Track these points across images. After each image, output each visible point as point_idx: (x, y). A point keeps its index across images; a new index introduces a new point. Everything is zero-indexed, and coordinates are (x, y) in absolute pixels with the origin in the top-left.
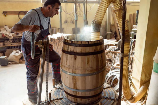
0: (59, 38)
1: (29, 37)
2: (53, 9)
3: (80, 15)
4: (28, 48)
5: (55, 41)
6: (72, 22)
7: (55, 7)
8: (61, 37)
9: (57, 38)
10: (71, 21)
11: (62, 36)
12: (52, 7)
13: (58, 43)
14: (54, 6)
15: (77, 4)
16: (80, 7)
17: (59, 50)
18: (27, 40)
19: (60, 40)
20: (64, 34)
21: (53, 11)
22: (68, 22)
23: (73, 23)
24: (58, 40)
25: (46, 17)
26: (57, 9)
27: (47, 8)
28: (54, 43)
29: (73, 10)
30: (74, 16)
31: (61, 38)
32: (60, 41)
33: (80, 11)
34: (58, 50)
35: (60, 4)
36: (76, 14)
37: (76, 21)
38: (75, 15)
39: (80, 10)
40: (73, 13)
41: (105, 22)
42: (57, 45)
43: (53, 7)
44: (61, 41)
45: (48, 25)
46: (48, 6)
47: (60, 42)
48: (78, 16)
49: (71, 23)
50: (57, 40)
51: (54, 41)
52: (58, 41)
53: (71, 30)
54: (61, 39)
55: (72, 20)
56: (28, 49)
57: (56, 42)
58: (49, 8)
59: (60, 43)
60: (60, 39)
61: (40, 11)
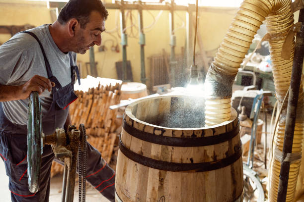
0: (93, 89)
1: (18, 112)
2: (85, 31)
3: (131, 35)
4: (16, 145)
5: (84, 96)
6: (114, 49)
7: (90, 26)
8: (97, 86)
9: (87, 91)
10: (113, 46)
11: (99, 85)
12: (81, 25)
13: (90, 101)
14: (88, 22)
15: (126, 12)
16: (131, 18)
17: (92, 117)
18: (12, 122)
19: (96, 94)
20: (103, 79)
21: (83, 38)
22: (107, 50)
23: (117, 51)
24: (91, 94)
25: (66, 53)
26: (96, 31)
27: (65, 28)
28: (81, 101)
29: (118, 24)
30: (120, 36)
31: (98, 89)
32: (95, 96)
33: (132, 27)
34: (90, 116)
35: (104, 15)
36: (124, 32)
37: (125, 47)
38: (122, 35)
39: (132, 25)
40: (117, 30)
41: (182, 48)
42: (89, 106)
43: (83, 26)
44: (98, 96)
45: (72, 73)
46: (69, 22)
47: (96, 98)
48: (127, 36)
49: (112, 51)
50: (88, 94)
51: (82, 97)
52: (91, 96)
53: (113, 66)
54: (97, 92)
55: (115, 45)
56: (19, 148)
57: (87, 99)
58: (73, 28)
59: (95, 101)
60: (95, 92)
61: (46, 35)
